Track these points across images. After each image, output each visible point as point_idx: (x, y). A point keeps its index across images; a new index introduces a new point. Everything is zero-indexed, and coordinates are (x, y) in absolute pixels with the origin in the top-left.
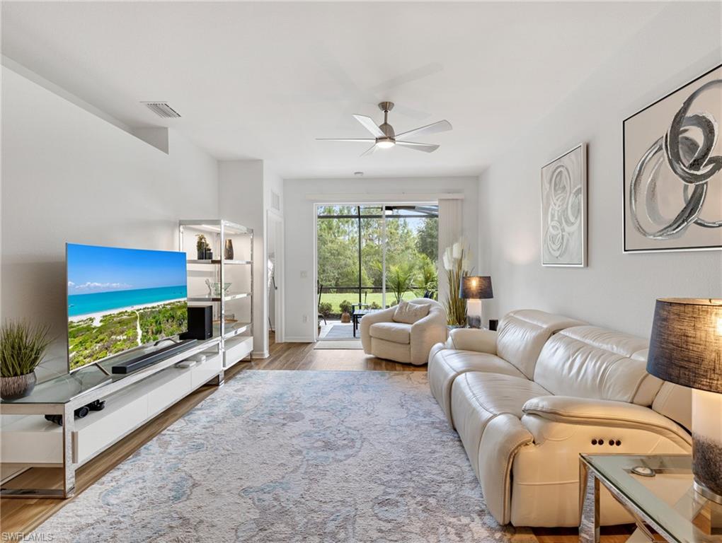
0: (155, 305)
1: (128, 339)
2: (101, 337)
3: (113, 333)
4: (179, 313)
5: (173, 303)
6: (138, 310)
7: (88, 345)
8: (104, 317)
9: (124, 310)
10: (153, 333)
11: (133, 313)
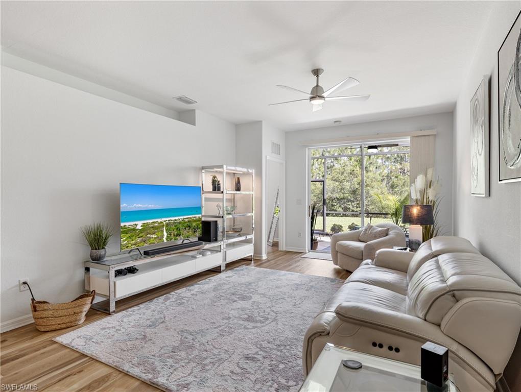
0: (177, 218)
1: (158, 237)
2: (141, 235)
3: (148, 233)
4: (194, 224)
5: (190, 218)
6: (165, 221)
7: (133, 238)
8: (143, 224)
9: (156, 220)
10: (174, 235)
11: (161, 222)
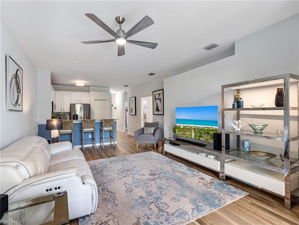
1: (189, 134)
2: (183, 131)
3: (185, 131)
5: (209, 128)
6: (193, 127)
7: (180, 132)
8: (183, 126)
9: (188, 125)
10: (198, 136)
11: (191, 127)
